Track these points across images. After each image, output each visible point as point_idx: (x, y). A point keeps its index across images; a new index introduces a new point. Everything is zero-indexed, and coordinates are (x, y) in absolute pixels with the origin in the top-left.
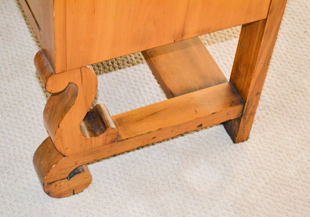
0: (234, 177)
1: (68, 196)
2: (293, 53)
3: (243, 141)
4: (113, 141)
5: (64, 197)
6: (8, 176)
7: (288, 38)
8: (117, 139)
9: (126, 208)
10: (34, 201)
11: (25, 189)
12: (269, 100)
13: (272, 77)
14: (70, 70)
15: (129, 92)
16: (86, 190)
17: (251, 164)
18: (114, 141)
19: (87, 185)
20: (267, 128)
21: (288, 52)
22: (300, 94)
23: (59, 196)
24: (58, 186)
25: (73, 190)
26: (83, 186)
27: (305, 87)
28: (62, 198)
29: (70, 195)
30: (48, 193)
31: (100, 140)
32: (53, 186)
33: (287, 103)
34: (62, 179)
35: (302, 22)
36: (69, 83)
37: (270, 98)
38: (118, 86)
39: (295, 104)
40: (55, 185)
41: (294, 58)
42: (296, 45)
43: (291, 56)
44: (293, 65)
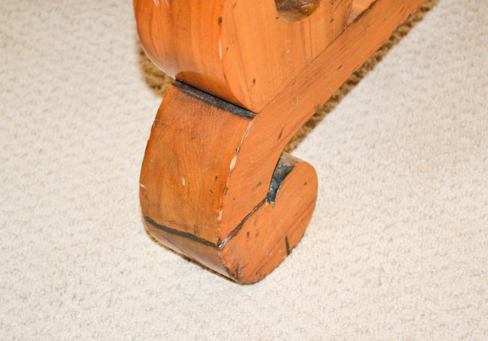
5: (271, 271)
6: (79, 304)
9: (442, 212)
10: (199, 324)
11: (151, 309)
24: (252, 235)
25: (284, 238)
26: (303, 216)
28: (268, 277)
29: (282, 260)
32: (241, 239)
34: (259, 206)
40: (245, 235)
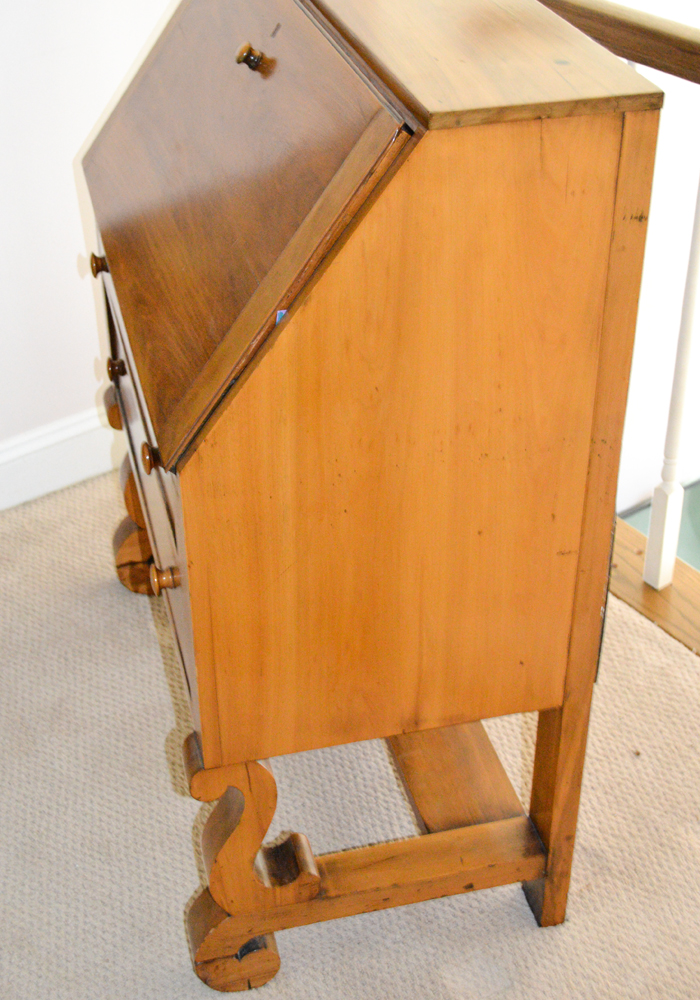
0: (529, 986)
1: (239, 991)
2: (667, 782)
3: (555, 924)
4: (312, 898)
5: (233, 991)
7: (660, 756)
8: (319, 895)
12: (613, 858)
13: (624, 818)
14: (229, 765)
15: (373, 826)
16: (272, 984)
17: (563, 966)
18: (315, 898)
19: (272, 973)
20: (603, 905)
21: (658, 779)
22: (669, 852)
23: (224, 988)
24: (221, 968)
25: (248, 980)
26: (265, 975)
27: (680, 840)
28: (230, 993)
29: (243, 990)
30: (205, 981)
31: (289, 892)
32: (211, 967)
33: (644, 866)
34: (228, 957)
35: (688, 730)
36: (229, 787)
37: (615, 856)
38: (357, 814)
39: (657, 868)
40: (215, 967)
41: (667, 791)
42: (674, 768)
43: (661, 786)
44: (663, 801)
